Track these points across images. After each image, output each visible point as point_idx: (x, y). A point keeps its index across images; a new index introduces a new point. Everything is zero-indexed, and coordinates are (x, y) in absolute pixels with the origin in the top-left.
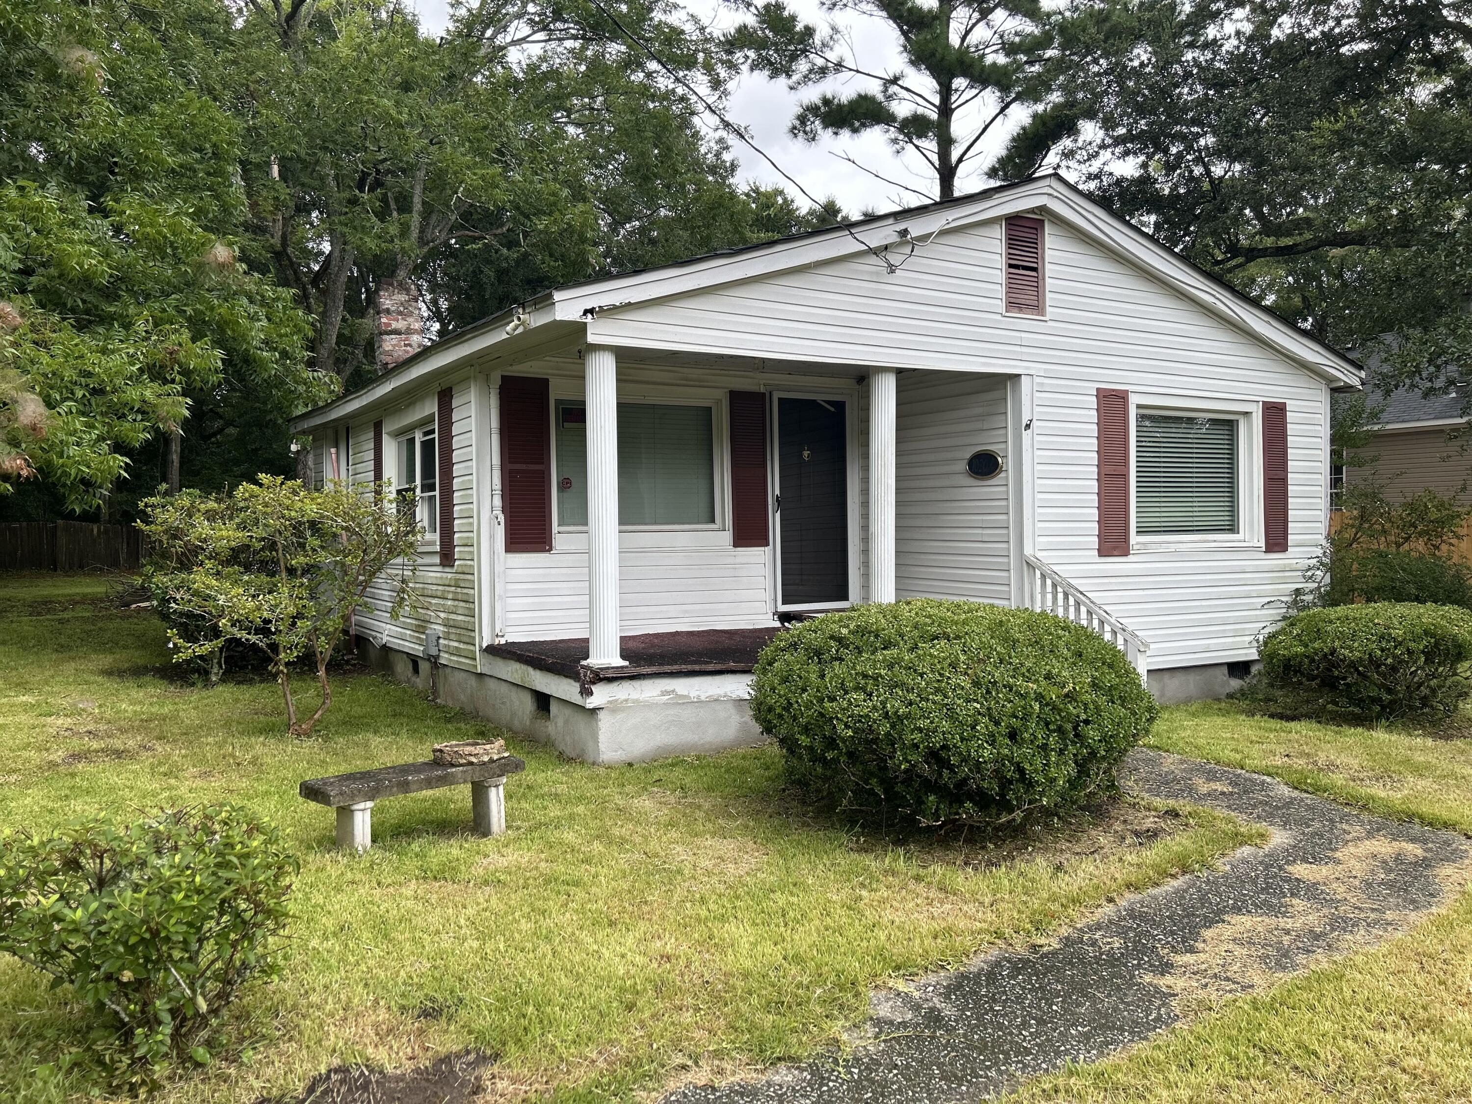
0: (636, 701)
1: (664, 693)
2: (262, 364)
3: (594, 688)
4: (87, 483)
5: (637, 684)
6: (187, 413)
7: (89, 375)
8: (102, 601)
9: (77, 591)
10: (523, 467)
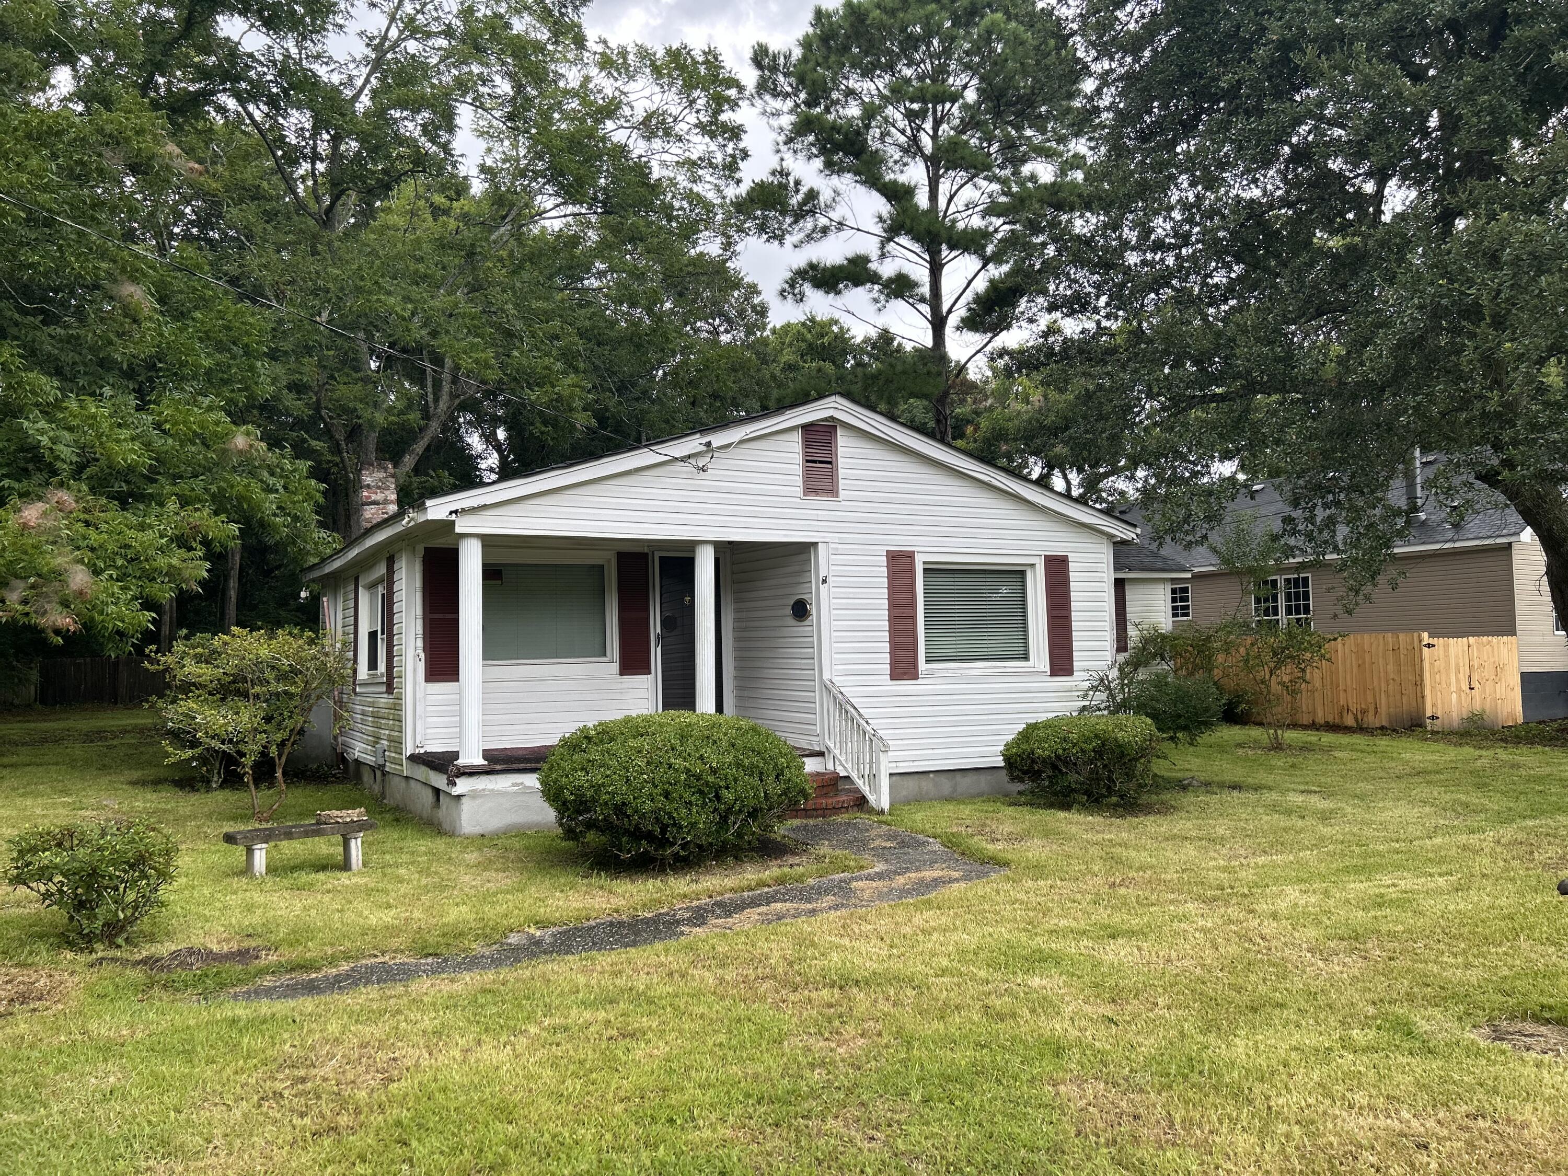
0: (492, 790)
1: (514, 785)
2: (275, 528)
3: (457, 781)
4: (120, 633)
5: (492, 777)
6: (205, 574)
7: (128, 547)
8: (149, 730)
9: (128, 722)
10: (441, 616)
